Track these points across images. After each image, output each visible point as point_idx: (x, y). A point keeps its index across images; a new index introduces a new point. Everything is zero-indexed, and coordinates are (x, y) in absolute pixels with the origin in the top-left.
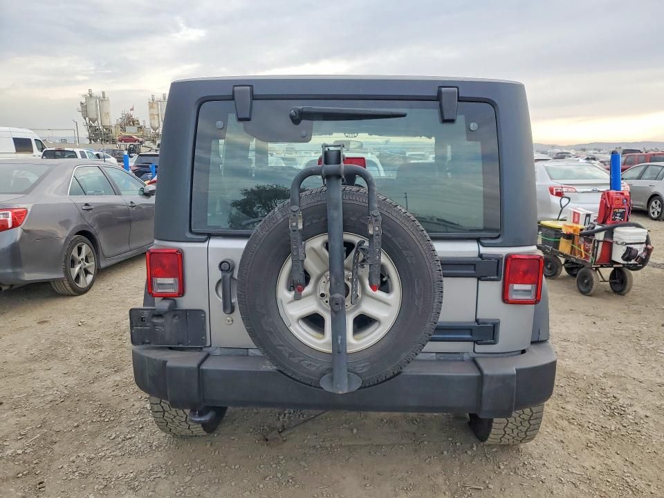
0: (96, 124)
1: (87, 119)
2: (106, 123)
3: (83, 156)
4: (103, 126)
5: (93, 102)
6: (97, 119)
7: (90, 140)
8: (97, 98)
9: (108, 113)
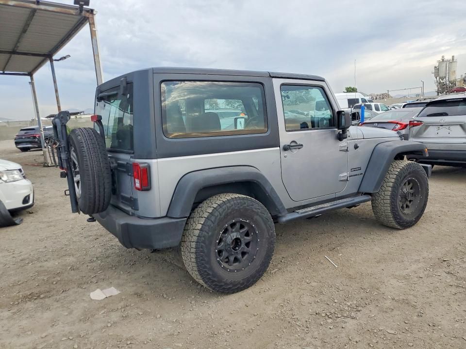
0: (444, 81)
1: (438, 78)
2: (452, 79)
3: (377, 109)
4: (450, 82)
5: (444, 65)
6: (445, 77)
7: (438, 93)
8: (447, 61)
9: (455, 71)
